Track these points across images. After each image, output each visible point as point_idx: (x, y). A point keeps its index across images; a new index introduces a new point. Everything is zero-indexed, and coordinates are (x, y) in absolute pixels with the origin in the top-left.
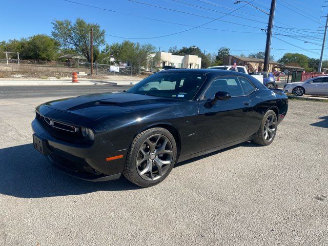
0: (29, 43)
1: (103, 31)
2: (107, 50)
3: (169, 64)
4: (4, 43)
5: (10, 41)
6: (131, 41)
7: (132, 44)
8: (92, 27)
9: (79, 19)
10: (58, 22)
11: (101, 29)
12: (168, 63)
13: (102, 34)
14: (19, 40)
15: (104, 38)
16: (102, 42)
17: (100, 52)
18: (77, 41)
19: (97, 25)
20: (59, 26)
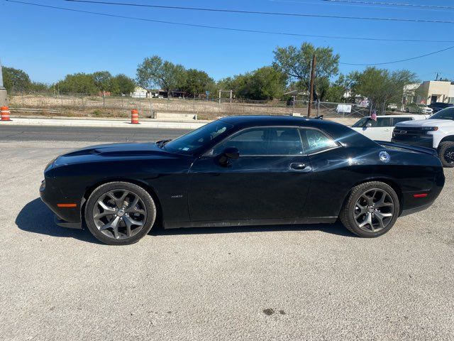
0: (252, 78)
1: (337, 55)
2: (341, 82)
3: (444, 99)
4: (229, 79)
5: (235, 76)
6: (378, 68)
7: (380, 72)
8: (322, 52)
9: (306, 44)
10: (279, 50)
11: (334, 54)
12: (441, 98)
13: (335, 61)
14: (244, 74)
15: (337, 65)
16: (335, 71)
17: (331, 85)
18: (301, 73)
19: (329, 49)
20: (280, 54)
